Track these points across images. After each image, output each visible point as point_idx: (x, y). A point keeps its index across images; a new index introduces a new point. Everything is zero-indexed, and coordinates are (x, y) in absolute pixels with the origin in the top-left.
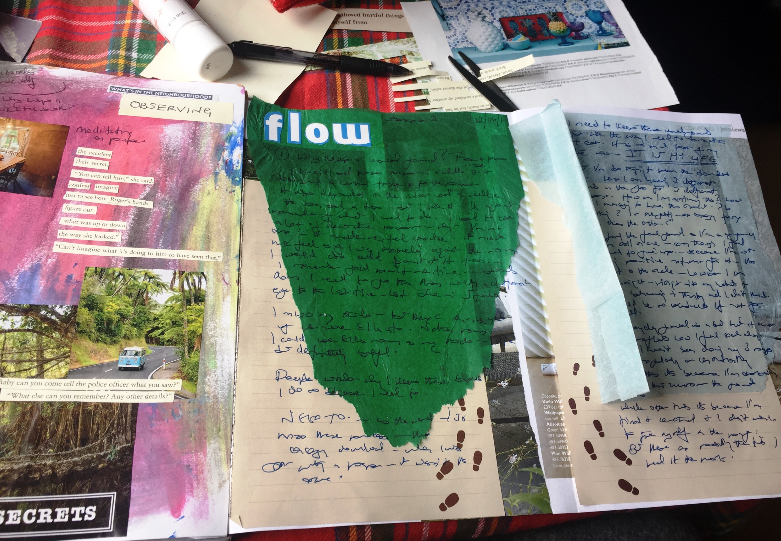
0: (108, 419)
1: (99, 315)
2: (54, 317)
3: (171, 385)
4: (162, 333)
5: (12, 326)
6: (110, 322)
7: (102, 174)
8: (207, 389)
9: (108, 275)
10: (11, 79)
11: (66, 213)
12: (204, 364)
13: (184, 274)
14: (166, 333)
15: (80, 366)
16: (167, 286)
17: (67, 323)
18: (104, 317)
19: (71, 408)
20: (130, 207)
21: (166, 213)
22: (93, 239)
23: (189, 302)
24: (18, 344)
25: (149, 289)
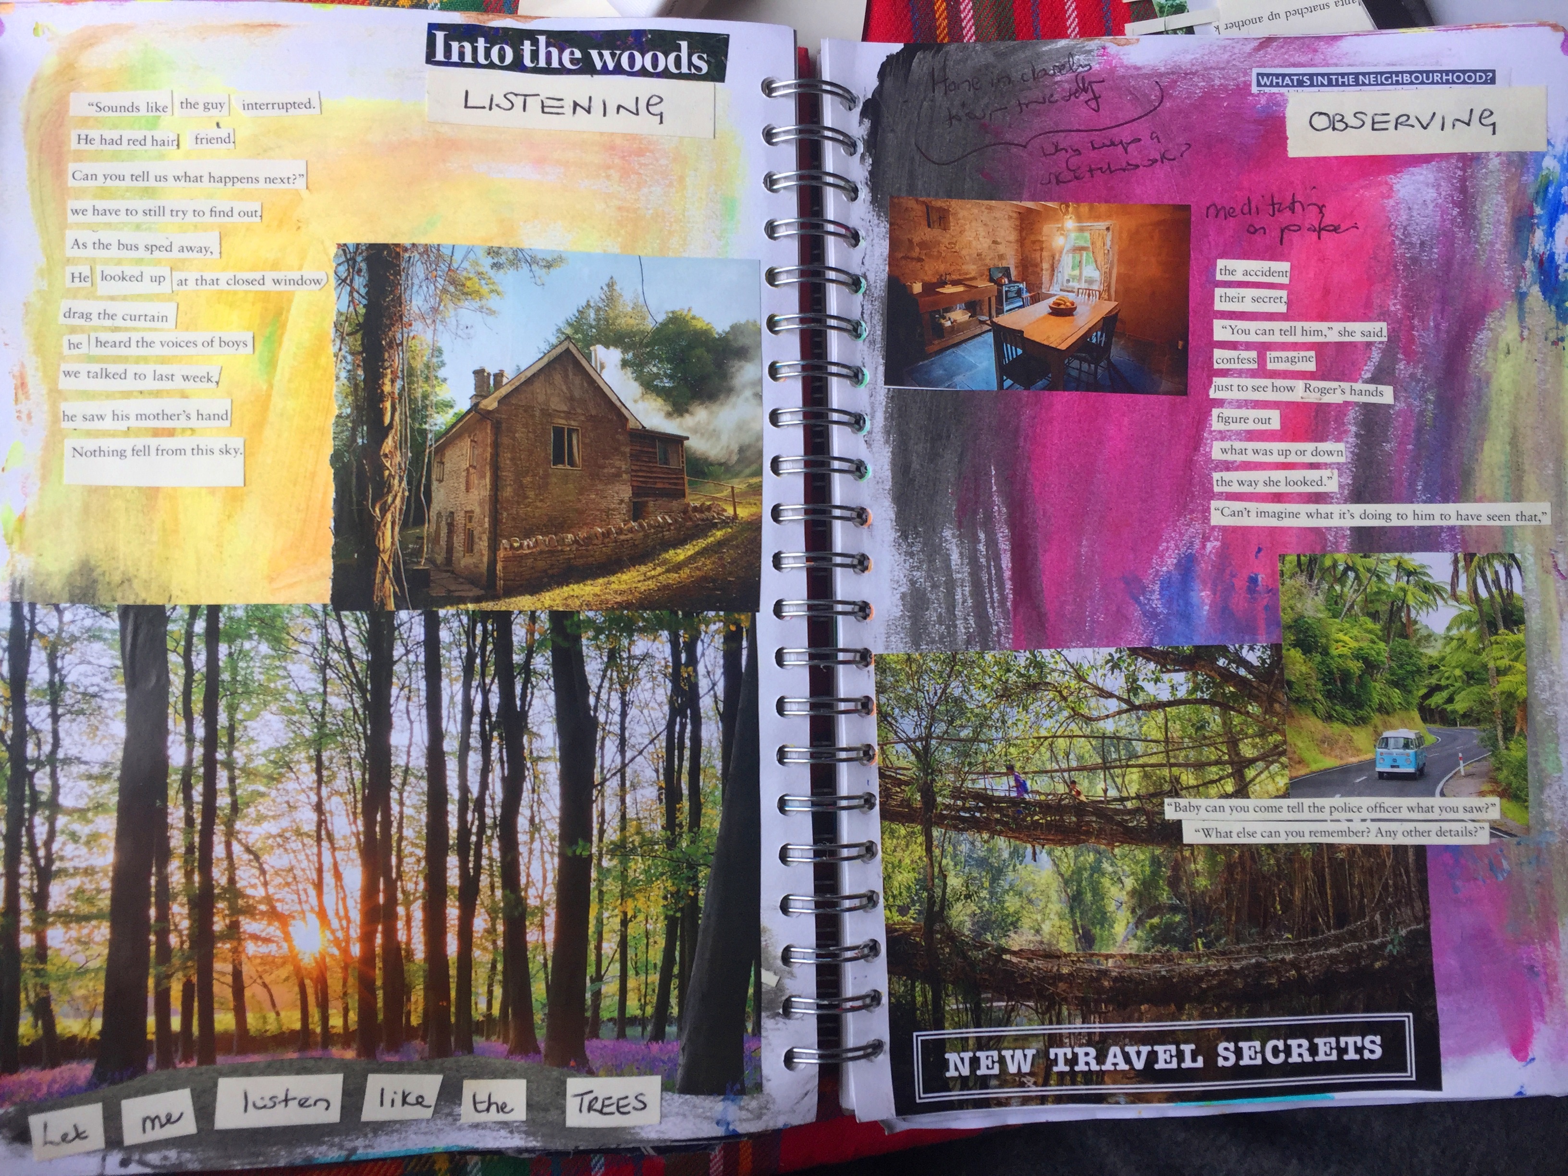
0: (1376, 877)
1: (1323, 662)
2: (1242, 672)
3: (1479, 809)
4: (1450, 700)
5: (1173, 695)
6: (1346, 676)
7: (1276, 325)
8: (1548, 816)
9: (1324, 571)
10: (1047, 92)
11: (1220, 432)
12: (1537, 763)
13: (1476, 559)
14: (1457, 698)
15: (1307, 771)
16: (1445, 591)
17: (1268, 683)
18: (1334, 666)
19: (1307, 854)
20: (1347, 403)
21: (1422, 413)
22: (1282, 489)
23: (1492, 627)
24: (1191, 731)
25: (1410, 600)
